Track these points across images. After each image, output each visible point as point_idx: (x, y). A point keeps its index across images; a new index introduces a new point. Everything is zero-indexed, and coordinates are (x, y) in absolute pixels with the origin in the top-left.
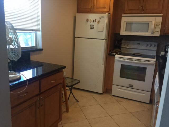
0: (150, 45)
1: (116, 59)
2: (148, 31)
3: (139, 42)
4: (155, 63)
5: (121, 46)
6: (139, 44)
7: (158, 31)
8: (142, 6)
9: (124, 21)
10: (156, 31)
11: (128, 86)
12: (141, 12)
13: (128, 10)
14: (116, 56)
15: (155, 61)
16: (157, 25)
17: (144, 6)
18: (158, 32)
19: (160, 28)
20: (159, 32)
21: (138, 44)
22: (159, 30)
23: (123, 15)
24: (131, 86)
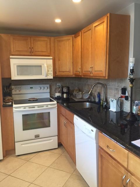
0: (43, 88)
3: (31, 86)
4: (56, 105)
6: (32, 88)
8: (30, 48)
9: (14, 64)
10: (49, 74)
11: (34, 137)
12: (30, 54)
13: (15, 51)
14: (14, 106)
15: (56, 103)
19: (52, 71)
23: (11, 57)
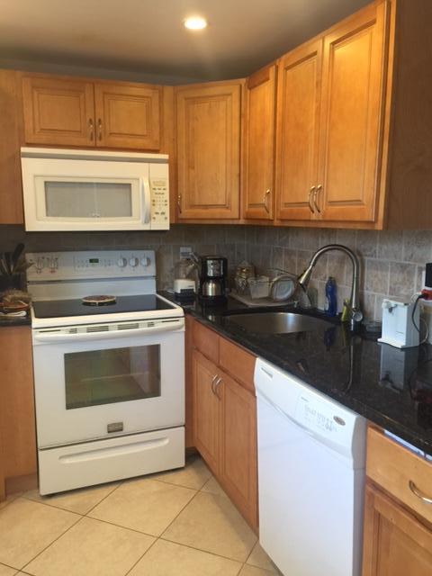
0: (133, 262)
1: (36, 335)
2: (131, 215)
4: (182, 321)
5: (25, 276)
7: (163, 213)
8: (91, 120)
9: (35, 176)
10: (157, 213)
12: (91, 144)
13: (37, 130)
14: (36, 322)
16: (157, 191)
17: (100, 120)
18: (164, 216)
19: (168, 203)
20: (168, 215)
21: (91, 261)
22: (167, 210)
23: (24, 150)
24: (116, 429)
